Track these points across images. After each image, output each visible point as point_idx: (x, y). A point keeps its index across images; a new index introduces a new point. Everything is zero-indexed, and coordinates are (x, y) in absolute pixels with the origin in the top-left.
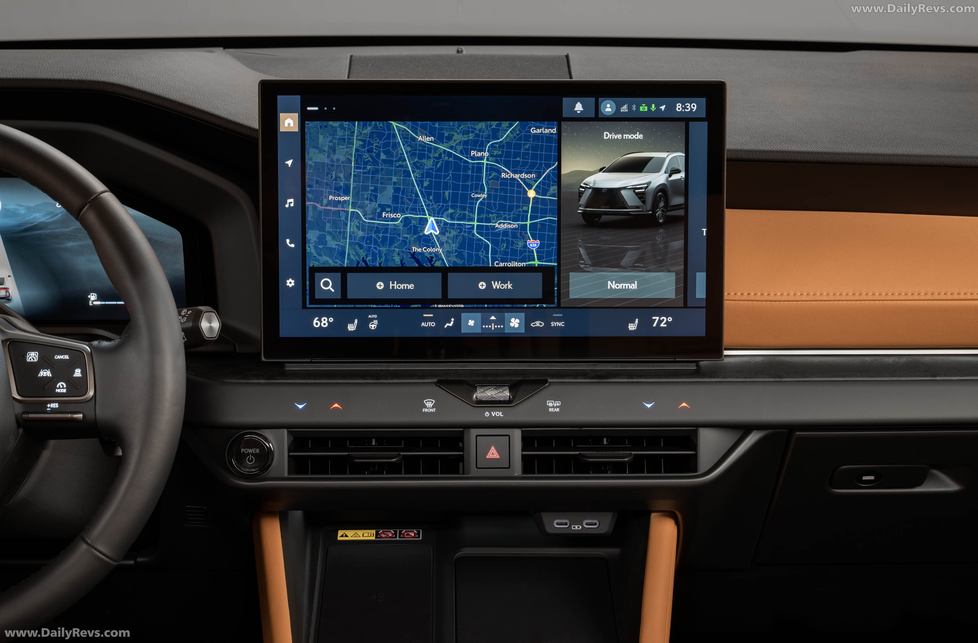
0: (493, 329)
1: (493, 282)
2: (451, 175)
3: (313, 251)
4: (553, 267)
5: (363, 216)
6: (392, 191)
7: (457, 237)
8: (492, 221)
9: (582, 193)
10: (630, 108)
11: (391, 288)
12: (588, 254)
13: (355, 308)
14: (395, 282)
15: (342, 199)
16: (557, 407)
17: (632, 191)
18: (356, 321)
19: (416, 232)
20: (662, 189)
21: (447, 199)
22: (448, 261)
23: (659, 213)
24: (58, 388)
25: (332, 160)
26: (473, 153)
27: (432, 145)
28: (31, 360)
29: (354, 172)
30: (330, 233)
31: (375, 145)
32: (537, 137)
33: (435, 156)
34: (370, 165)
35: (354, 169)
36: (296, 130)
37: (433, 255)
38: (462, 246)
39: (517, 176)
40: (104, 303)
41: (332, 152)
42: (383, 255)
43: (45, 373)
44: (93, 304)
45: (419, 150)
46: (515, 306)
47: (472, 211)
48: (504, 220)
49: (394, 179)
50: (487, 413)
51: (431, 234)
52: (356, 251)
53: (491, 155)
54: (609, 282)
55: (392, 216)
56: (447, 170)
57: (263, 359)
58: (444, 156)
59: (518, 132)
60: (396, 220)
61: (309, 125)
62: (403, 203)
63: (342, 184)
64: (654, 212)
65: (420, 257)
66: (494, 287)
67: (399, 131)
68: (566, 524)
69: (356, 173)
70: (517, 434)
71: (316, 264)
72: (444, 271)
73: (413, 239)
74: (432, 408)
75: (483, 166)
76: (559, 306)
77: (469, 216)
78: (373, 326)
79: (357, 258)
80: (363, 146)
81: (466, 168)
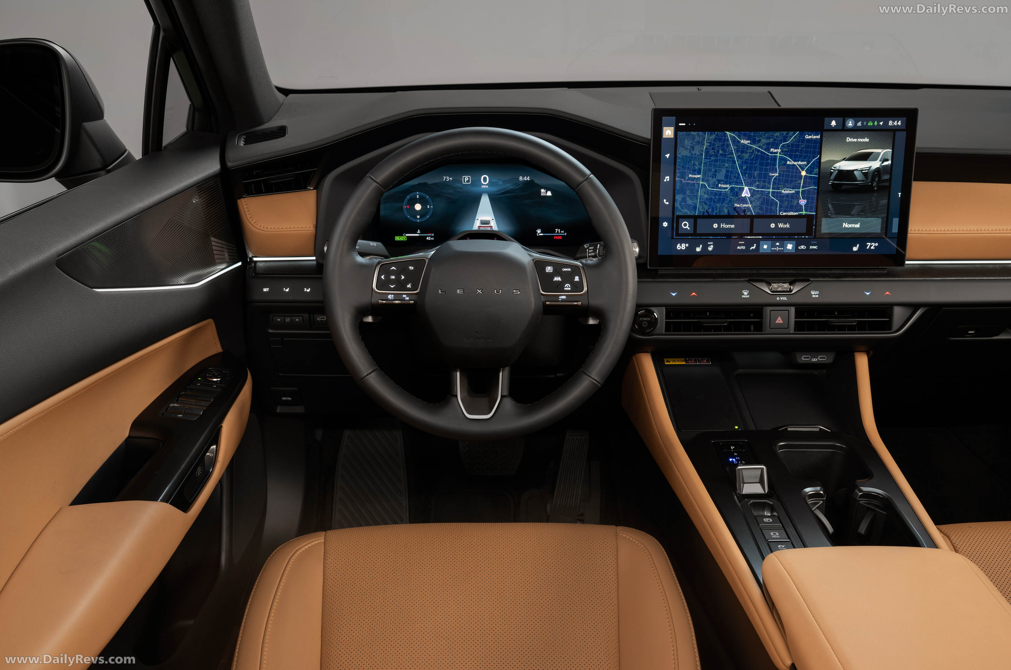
0: (777, 250)
1: (779, 224)
2: (758, 162)
3: (679, 206)
4: (813, 215)
5: (708, 186)
6: (725, 172)
7: (760, 198)
8: (780, 189)
9: (832, 173)
10: (862, 124)
11: (721, 227)
12: (833, 207)
13: (701, 238)
14: (724, 224)
15: (696, 176)
16: (817, 294)
17: (860, 172)
18: (701, 246)
19: (737, 195)
20: (877, 170)
21: (756, 176)
22: (754, 212)
23: (875, 184)
24: (565, 288)
25: (692, 154)
26: (772, 150)
27: (748, 145)
28: (548, 271)
29: (704, 161)
30: (688, 195)
31: (716, 145)
32: (808, 140)
33: (750, 151)
34: (713, 157)
35: (704, 159)
36: (672, 137)
37: (746, 208)
38: (762, 203)
39: (796, 163)
40: (545, 234)
41: (692, 150)
42: (718, 208)
43: (557, 279)
44: (539, 235)
45: (741, 148)
46: (790, 237)
47: (769, 183)
48: (787, 188)
49: (727, 165)
50: (778, 298)
51: (746, 196)
52: (703, 206)
53: (782, 151)
54: (844, 224)
55: (724, 186)
56: (756, 160)
57: (649, 267)
58: (755, 152)
59: (798, 138)
60: (727, 188)
61: (680, 133)
62: (731, 179)
63: (697, 168)
64: (872, 184)
65: (738, 210)
66: (779, 227)
67: (730, 137)
68: (808, 358)
69: (705, 162)
70: (792, 310)
71: (680, 214)
72: (752, 217)
73: (735, 199)
74: (747, 295)
75: (777, 158)
76: (815, 237)
77: (767, 186)
78: (710, 248)
79: (703, 210)
80: (710, 146)
81: (768, 159)
